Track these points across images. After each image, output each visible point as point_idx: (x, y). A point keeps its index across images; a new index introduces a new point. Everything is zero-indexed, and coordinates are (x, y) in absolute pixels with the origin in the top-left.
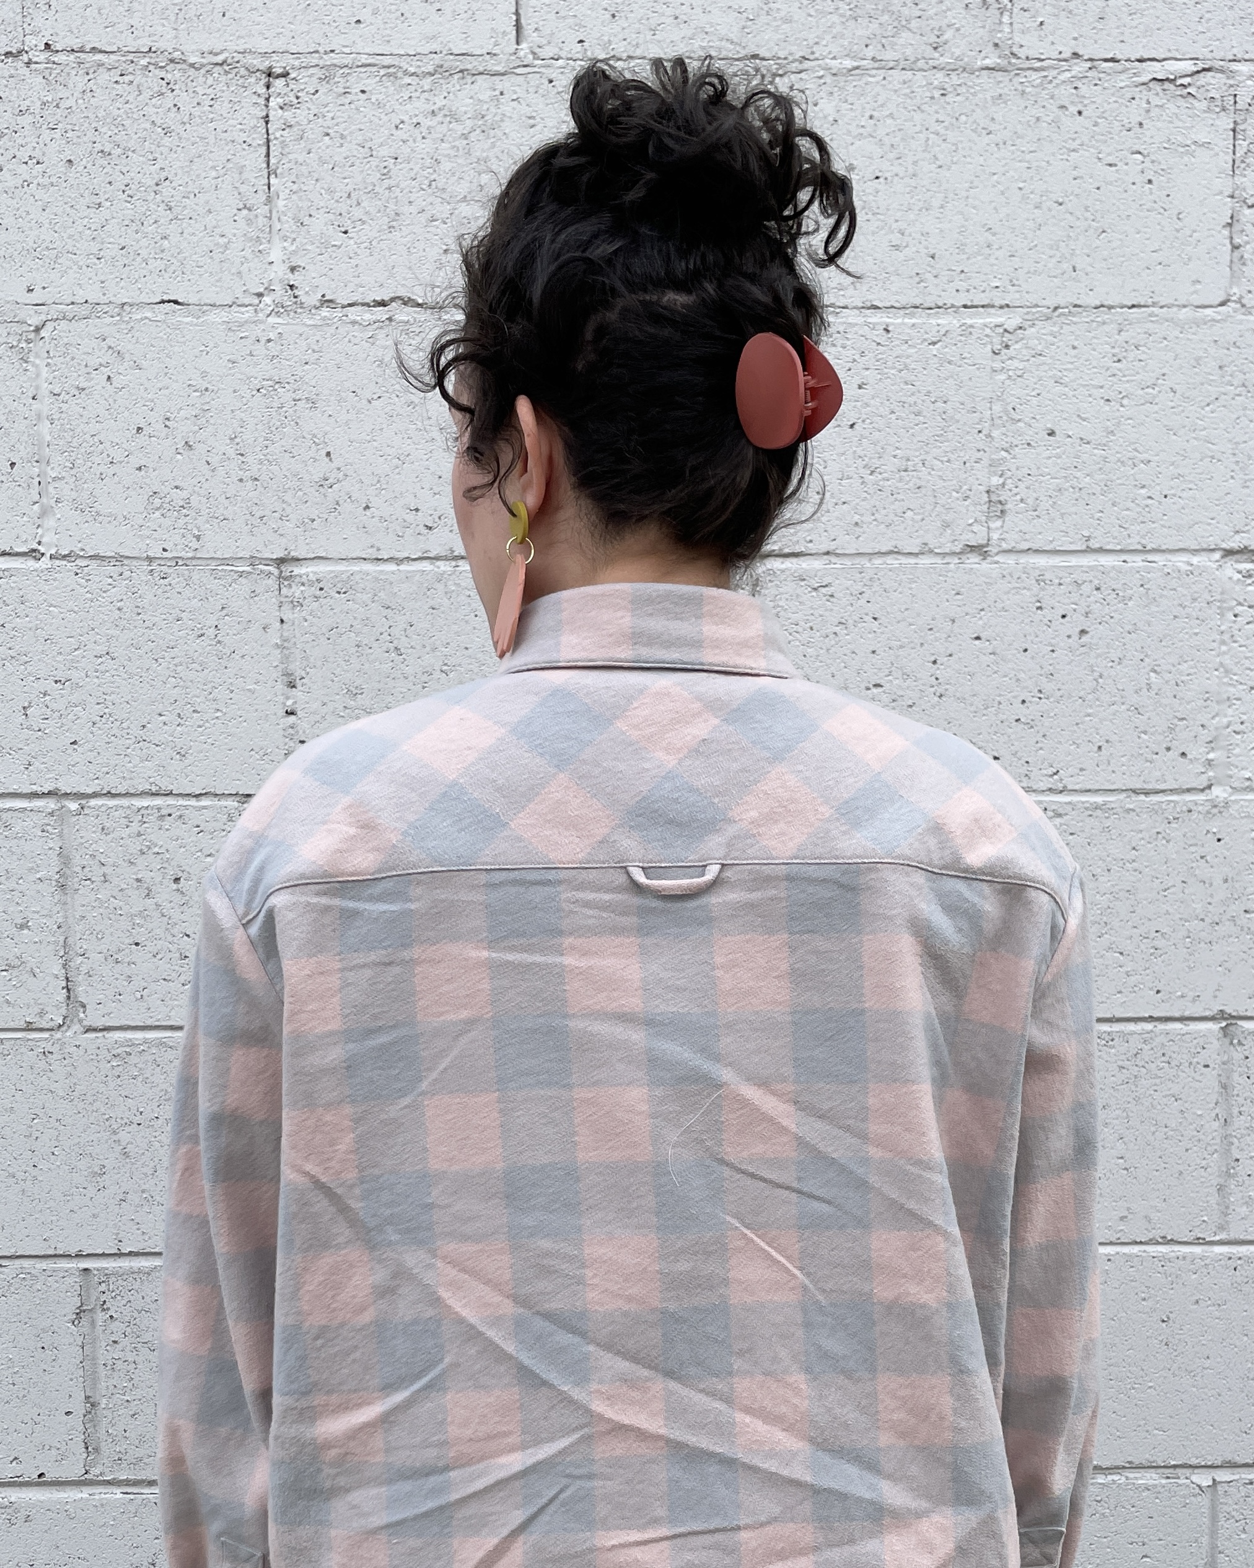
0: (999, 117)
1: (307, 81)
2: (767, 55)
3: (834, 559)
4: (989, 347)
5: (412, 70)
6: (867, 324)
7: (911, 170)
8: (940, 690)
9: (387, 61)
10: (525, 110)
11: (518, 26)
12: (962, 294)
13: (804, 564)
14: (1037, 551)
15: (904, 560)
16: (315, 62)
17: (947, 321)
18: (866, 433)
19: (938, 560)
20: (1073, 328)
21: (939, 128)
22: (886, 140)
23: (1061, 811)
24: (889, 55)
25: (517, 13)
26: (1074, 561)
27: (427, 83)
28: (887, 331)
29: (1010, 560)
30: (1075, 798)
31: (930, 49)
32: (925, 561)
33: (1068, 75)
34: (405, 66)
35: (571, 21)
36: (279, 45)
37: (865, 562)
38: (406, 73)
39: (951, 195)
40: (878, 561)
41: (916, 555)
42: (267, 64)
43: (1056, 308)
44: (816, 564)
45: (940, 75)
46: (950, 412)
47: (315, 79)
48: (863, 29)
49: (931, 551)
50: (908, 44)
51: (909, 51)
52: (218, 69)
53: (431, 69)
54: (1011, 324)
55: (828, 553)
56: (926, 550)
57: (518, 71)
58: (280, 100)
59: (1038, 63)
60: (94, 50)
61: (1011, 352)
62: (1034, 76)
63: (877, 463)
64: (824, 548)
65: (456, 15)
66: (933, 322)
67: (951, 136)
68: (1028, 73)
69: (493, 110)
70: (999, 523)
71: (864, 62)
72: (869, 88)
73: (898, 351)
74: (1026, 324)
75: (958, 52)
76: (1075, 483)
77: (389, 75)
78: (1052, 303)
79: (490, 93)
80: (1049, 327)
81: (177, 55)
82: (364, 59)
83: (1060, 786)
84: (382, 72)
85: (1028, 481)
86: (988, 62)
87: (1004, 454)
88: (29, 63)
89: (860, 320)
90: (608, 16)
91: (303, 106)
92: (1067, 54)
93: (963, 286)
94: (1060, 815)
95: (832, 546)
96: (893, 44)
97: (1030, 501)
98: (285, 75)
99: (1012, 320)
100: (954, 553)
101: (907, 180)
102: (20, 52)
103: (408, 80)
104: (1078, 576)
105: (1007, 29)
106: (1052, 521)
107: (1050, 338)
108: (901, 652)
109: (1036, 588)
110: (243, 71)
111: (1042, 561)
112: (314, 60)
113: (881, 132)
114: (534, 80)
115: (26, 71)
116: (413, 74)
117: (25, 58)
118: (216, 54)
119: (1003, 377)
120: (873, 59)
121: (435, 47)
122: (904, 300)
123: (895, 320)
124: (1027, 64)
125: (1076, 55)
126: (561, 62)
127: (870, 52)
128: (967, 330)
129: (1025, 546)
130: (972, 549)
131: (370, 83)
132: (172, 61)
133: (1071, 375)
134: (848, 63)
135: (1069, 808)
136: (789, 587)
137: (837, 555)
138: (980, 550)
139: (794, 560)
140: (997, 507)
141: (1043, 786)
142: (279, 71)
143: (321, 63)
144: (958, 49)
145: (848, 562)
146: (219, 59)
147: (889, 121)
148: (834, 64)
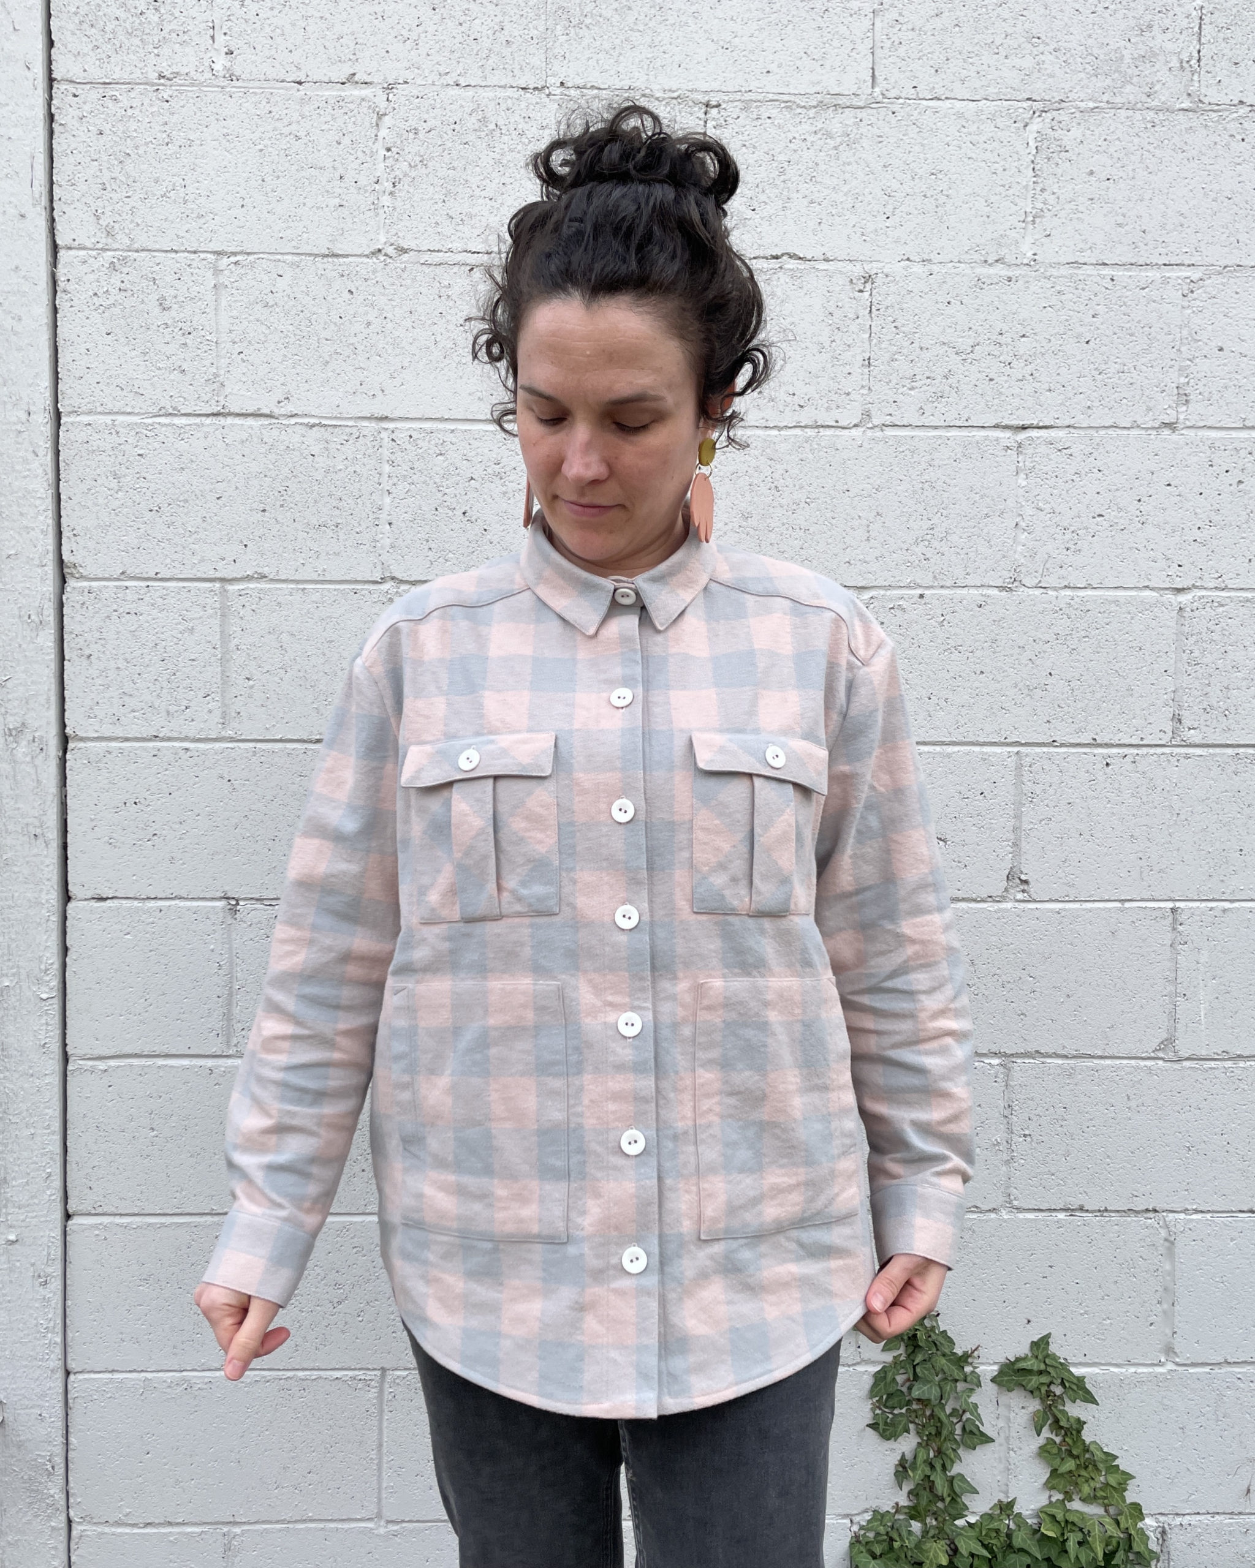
0: (1190, 142)
1: (733, 110)
2: (1038, 98)
3: (1072, 430)
4: (1180, 292)
5: (803, 104)
6: (1099, 275)
7: (1131, 174)
8: (1143, 519)
9: (786, 98)
10: (875, 131)
11: (873, 76)
12: (1163, 257)
13: (1053, 433)
14: (1210, 427)
15: (1119, 432)
16: (738, 98)
17: (1153, 274)
18: (1096, 347)
19: (1143, 432)
20: (1237, 280)
21: (1151, 148)
22: (1115, 155)
23: (1223, 602)
24: (1118, 100)
25: (873, 69)
26: (1234, 434)
27: (812, 113)
28: (1112, 280)
29: (1191, 433)
30: (1233, 594)
31: (1144, 96)
32: (1134, 432)
33: (1235, 115)
34: (798, 102)
35: (908, 74)
36: (715, 86)
37: (1092, 432)
38: (798, 106)
39: (1157, 192)
40: (1102, 432)
41: (1128, 428)
42: (707, 98)
43: (1225, 267)
44: (1061, 434)
45: (1152, 114)
46: (1154, 334)
47: (737, 110)
48: (1101, 83)
49: (1138, 426)
50: (1131, 93)
51: (1131, 98)
52: (674, 101)
53: (815, 103)
54: (1195, 277)
55: (1069, 427)
56: (1135, 426)
57: (873, 106)
58: (714, 123)
59: (1216, 108)
60: (592, 87)
61: (1195, 295)
62: (1214, 115)
63: (1103, 367)
64: (1067, 423)
65: (833, 69)
66: (1143, 274)
67: (1158, 152)
68: (1210, 113)
69: (855, 131)
70: (1184, 408)
71: (1101, 104)
72: (1104, 121)
73: (1119, 294)
74: (1205, 277)
75: (1163, 99)
76: (1235, 382)
77: (787, 107)
78: (1223, 263)
79: (853, 120)
80: (1221, 279)
81: (647, 91)
82: (771, 96)
83: (1223, 585)
84: (783, 105)
85: (1204, 381)
86: (1183, 106)
87: (1188, 363)
88: (548, 95)
89: (1095, 273)
90: (933, 71)
91: (730, 127)
92: (1236, 102)
93: (1163, 251)
94: (1222, 605)
95: (1072, 422)
96: (1121, 93)
97: (1206, 394)
98: (718, 106)
99: (1195, 274)
100: (1153, 428)
101: (1128, 181)
102: (543, 88)
103: (799, 110)
104: (1237, 445)
105: (1197, 85)
106: (1220, 407)
107: (1221, 287)
108: (1118, 494)
109: (1209, 453)
110: (691, 103)
111: (1213, 434)
112: (738, 96)
113: (1112, 150)
114: (883, 111)
115: (547, 100)
116: (804, 107)
117: (547, 91)
118: (674, 92)
119: (1189, 311)
120: (1108, 102)
121: (818, 89)
122: (1124, 260)
123: (1118, 273)
124: (1209, 108)
125: (1241, 102)
126: (901, 101)
127: (1105, 98)
128: (1166, 281)
129: (1202, 424)
130: (1166, 425)
131: (774, 113)
132: (644, 95)
133: (1234, 312)
134: (1091, 105)
135: (1228, 600)
136: (1043, 449)
137: (1075, 428)
138: (1171, 426)
139: (1044, 430)
140: (1184, 398)
141: (1212, 585)
142: (714, 103)
143: (743, 98)
144: (1163, 96)
145: (1082, 432)
146: (675, 95)
147: (1117, 142)
148: (1082, 105)
